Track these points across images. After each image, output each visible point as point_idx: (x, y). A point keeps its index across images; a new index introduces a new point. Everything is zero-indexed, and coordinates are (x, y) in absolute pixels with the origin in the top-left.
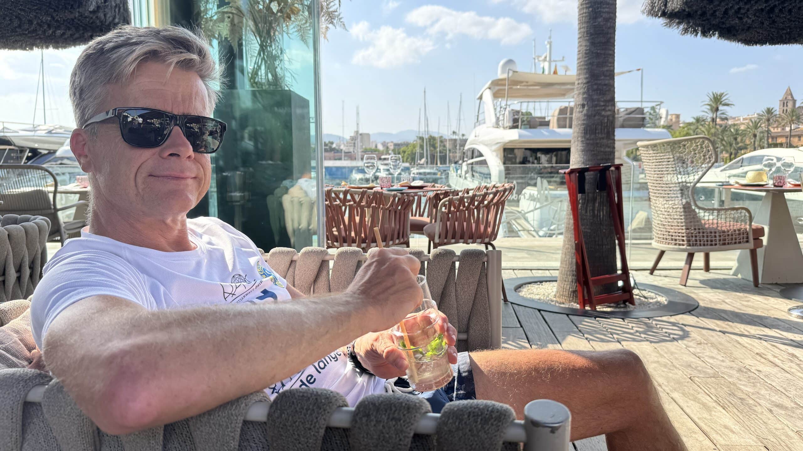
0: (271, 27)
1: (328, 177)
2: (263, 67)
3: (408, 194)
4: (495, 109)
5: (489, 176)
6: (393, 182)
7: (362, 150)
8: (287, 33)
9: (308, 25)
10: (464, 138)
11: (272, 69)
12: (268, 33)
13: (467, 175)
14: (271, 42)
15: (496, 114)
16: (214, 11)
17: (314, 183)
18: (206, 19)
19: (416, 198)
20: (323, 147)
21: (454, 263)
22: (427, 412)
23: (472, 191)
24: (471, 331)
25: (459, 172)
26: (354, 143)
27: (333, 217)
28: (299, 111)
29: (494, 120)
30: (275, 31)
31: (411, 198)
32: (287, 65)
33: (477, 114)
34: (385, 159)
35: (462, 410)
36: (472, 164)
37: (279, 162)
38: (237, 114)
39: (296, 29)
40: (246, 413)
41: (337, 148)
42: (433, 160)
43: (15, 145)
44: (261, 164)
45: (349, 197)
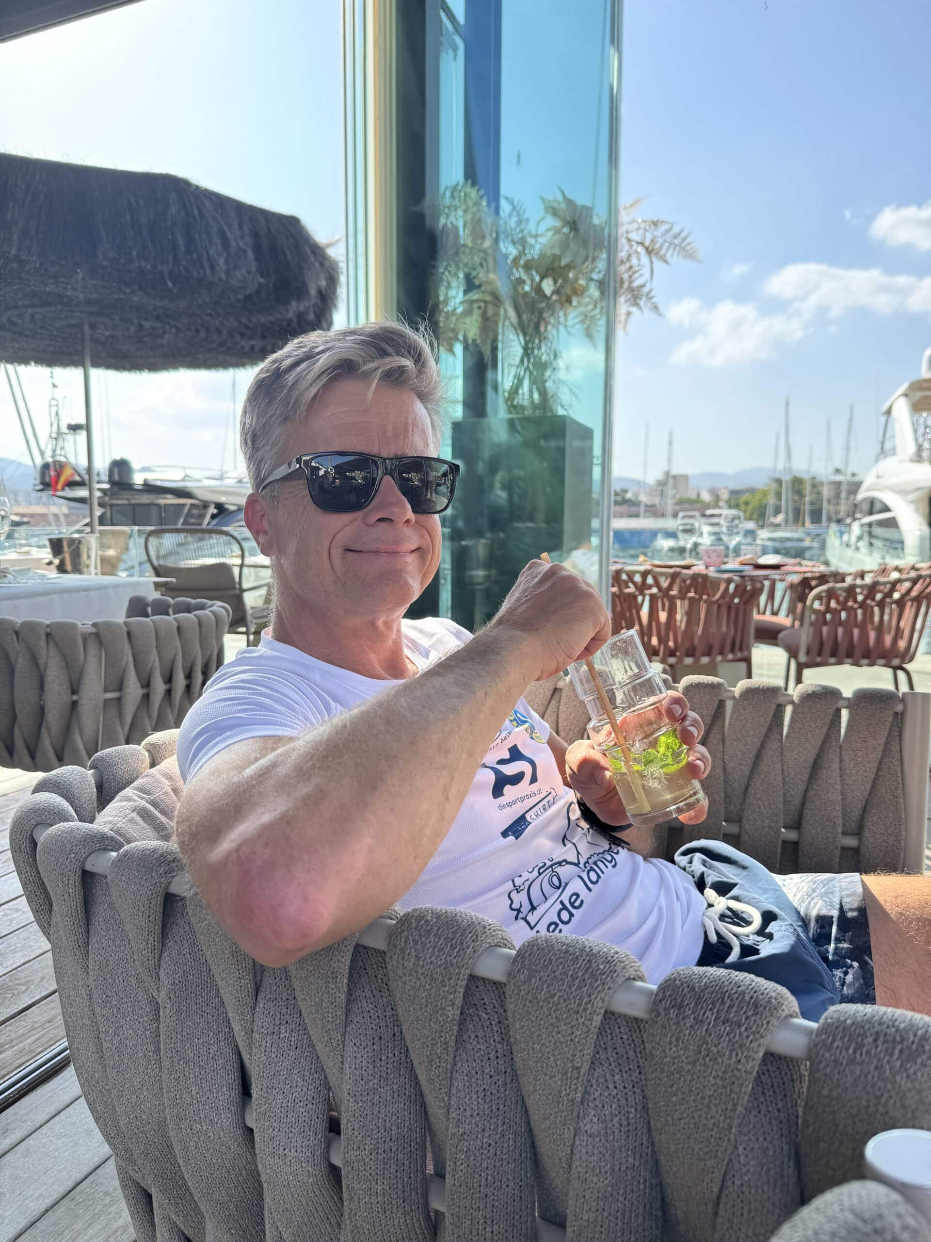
0: (541, 318)
1: (617, 546)
2: (526, 383)
3: (752, 579)
4: (915, 431)
5: (899, 546)
6: (727, 556)
7: (674, 501)
8: (566, 326)
9: (597, 311)
10: (856, 479)
11: (539, 383)
12: (537, 327)
13: (861, 544)
14: (540, 341)
15: (916, 440)
16: (458, 300)
17: (596, 558)
18: (447, 313)
19: (767, 583)
20: (613, 497)
21: (838, 711)
22: (791, 1016)
23: (871, 575)
24: (867, 834)
25: (845, 537)
26: (662, 491)
27: (623, 612)
28: (577, 444)
29: (912, 448)
30: (547, 323)
31: (758, 585)
32: (562, 375)
33: (880, 438)
34: (712, 516)
35: (862, 1027)
36: (870, 525)
37: (543, 525)
38: (486, 453)
39: (578, 320)
40: (474, 964)
41: (634, 499)
42: (797, 516)
43: (197, 499)
44: (518, 528)
45: (650, 580)
